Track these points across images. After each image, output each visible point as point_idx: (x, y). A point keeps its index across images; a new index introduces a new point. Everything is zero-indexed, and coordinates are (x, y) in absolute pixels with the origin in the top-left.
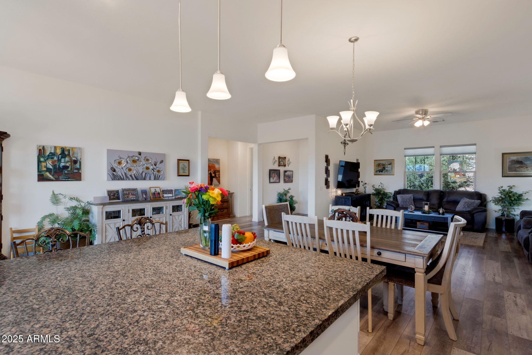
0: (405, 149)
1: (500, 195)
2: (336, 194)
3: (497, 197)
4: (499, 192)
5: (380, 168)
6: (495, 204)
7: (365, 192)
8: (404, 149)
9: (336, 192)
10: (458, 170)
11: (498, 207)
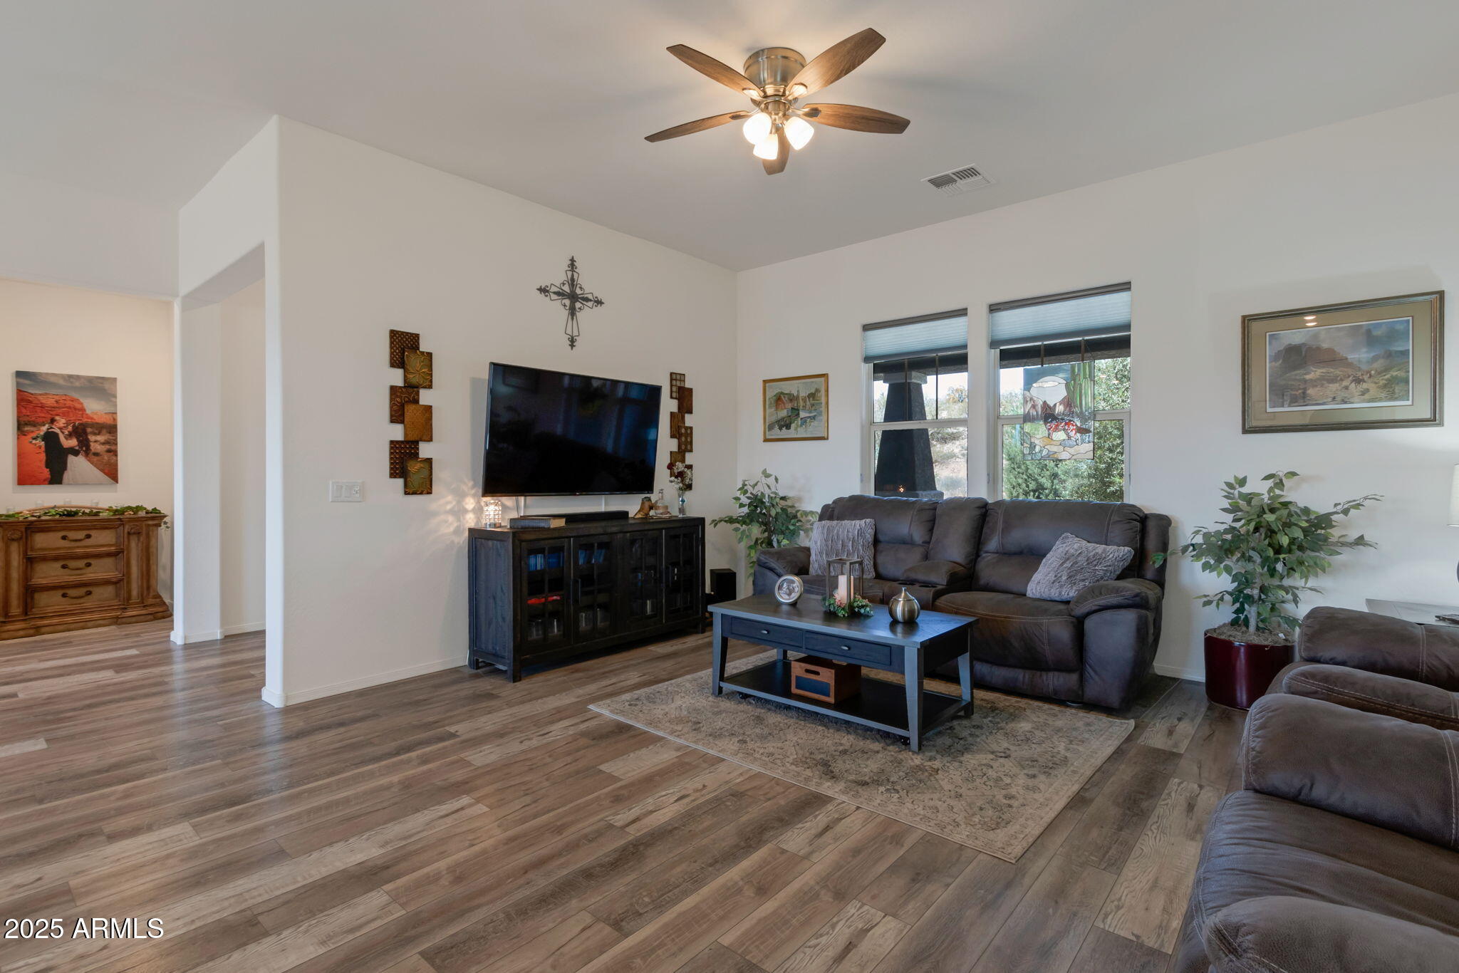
0: (867, 328)
1: (1229, 518)
2: (478, 519)
3: (1213, 528)
4: (1226, 504)
5: (783, 413)
6: (1206, 566)
7: (682, 510)
8: (860, 329)
9: (479, 510)
10: (1060, 409)
11: (1217, 582)
